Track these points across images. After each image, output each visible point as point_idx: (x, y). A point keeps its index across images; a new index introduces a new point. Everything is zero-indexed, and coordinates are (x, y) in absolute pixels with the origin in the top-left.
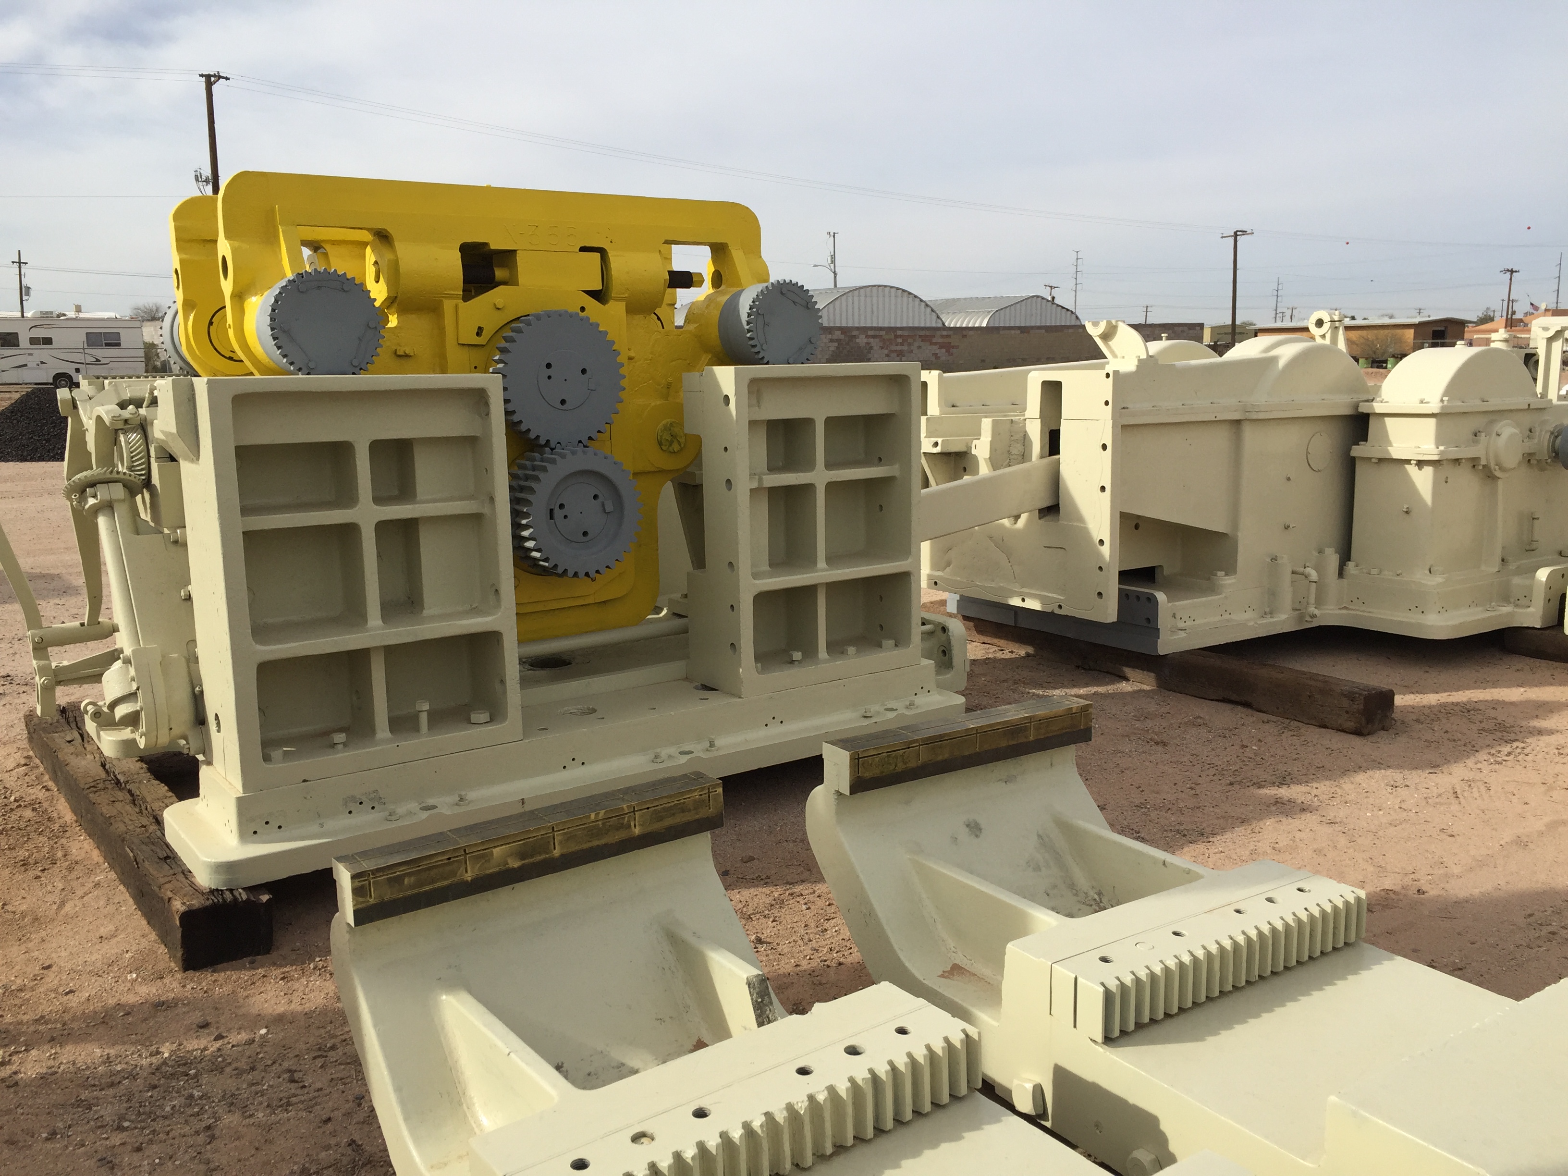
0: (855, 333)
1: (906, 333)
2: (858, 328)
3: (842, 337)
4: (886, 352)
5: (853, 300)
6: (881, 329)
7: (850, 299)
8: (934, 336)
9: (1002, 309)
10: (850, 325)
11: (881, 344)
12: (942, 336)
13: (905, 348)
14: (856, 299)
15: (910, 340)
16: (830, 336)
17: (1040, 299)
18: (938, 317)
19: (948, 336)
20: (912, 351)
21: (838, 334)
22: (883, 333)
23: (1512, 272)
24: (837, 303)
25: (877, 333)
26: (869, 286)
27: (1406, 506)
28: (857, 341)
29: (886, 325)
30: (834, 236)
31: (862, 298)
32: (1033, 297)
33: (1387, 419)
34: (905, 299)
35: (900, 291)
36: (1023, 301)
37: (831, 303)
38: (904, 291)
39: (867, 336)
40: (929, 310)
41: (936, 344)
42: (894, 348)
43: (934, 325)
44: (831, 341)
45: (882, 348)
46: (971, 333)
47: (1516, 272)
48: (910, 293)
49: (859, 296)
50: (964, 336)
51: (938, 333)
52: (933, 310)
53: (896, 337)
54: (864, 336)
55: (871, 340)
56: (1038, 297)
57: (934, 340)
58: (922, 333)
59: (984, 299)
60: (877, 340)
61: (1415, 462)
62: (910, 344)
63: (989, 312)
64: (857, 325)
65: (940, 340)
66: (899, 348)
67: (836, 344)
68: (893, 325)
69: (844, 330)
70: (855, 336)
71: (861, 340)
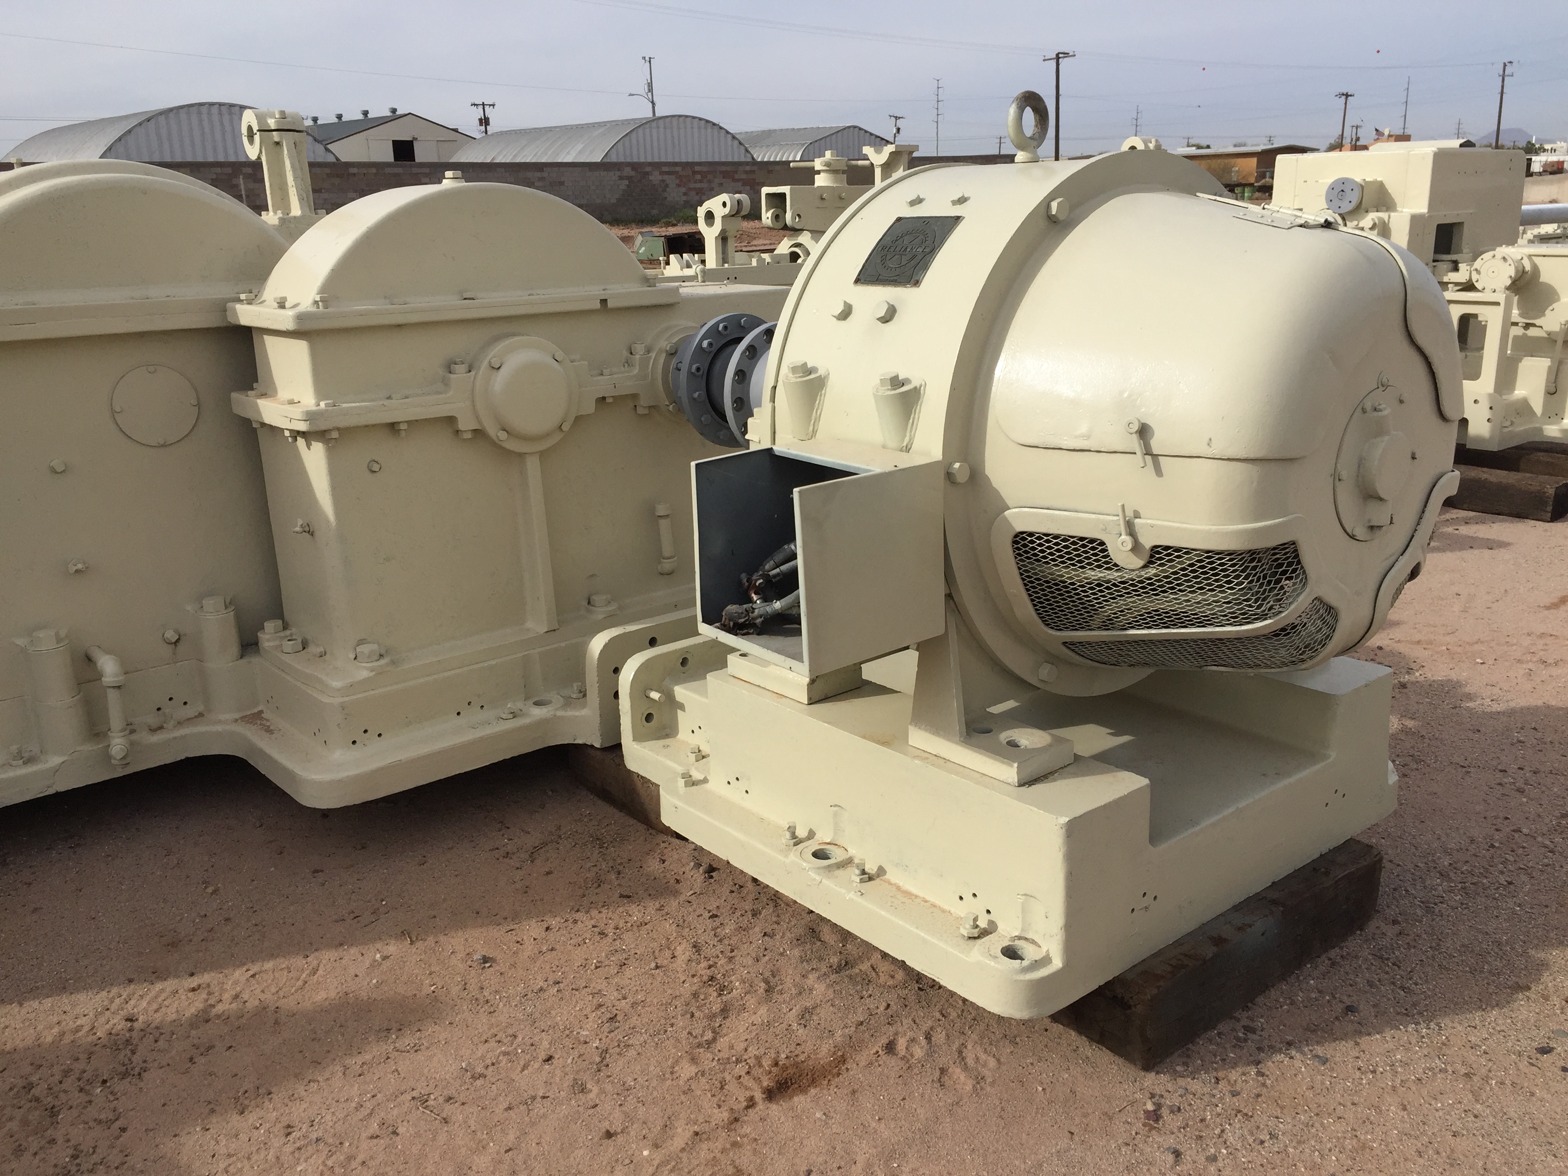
0: (648, 169)
1: (705, 169)
2: (651, 164)
3: (633, 173)
4: (683, 190)
6: (676, 164)
7: (648, 132)
8: (736, 172)
9: (816, 141)
10: (642, 160)
11: (678, 181)
12: (746, 172)
13: (704, 185)
14: (654, 131)
15: (710, 177)
16: (618, 173)
17: (857, 129)
18: (747, 151)
19: (753, 172)
21: (628, 171)
22: (678, 169)
23: (1347, 96)
24: (634, 135)
25: (672, 169)
28: (651, 178)
29: (684, 160)
30: (650, 62)
31: (662, 130)
32: (849, 127)
34: (710, 132)
35: (703, 122)
36: (838, 131)
37: (624, 136)
39: (662, 173)
40: (736, 142)
41: (738, 180)
42: (692, 185)
43: (743, 159)
44: (621, 178)
45: (679, 186)
46: (778, 168)
47: (1351, 96)
48: (715, 124)
49: (657, 128)
50: (770, 172)
51: (741, 168)
52: (740, 143)
53: (694, 173)
54: (658, 173)
55: (666, 177)
56: (855, 127)
57: (736, 177)
58: (724, 168)
59: (799, 130)
60: (673, 177)
62: (710, 181)
63: (804, 144)
64: (649, 160)
65: (744, 176)
66: (698, 185)
67: (627, 182)
68: (690, 160)
69: (634, 166)
70: (647, 173)
71: (655, 177)
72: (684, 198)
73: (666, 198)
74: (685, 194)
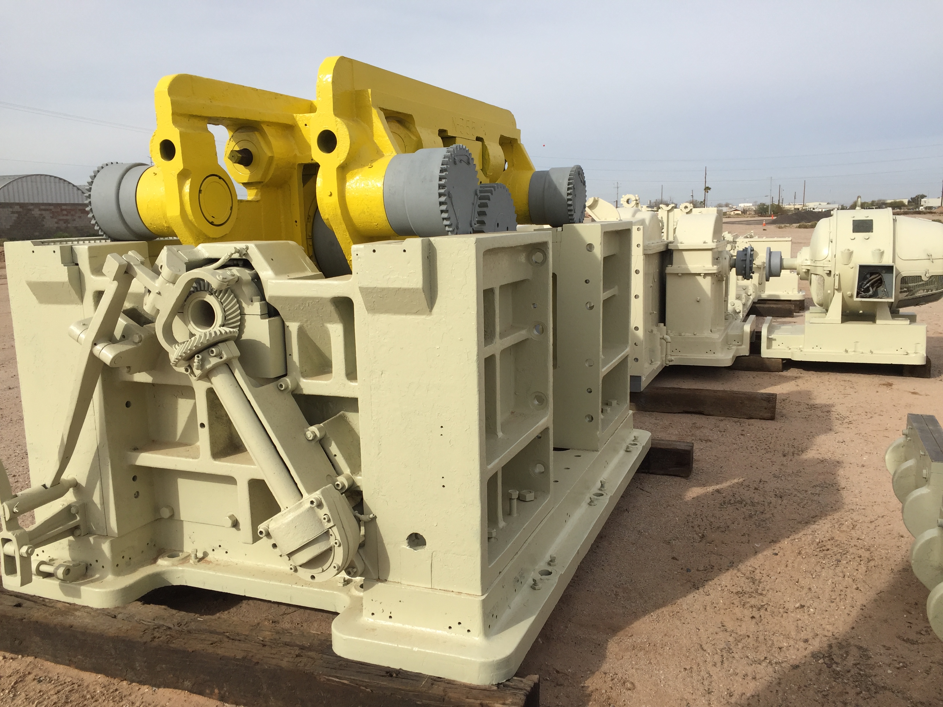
0: (31, 207)
1: (69, 208)
2: (32, 204)
3: (21, 210)
4: (56, 220)
5: (22, 185)
7: (20, 184)
10: (27, 201)
11: (51, 215)
13: (68, 218)
14: (25, 184)
15: (73, 213)
16: (11, 210)
20: (74, 220)
21: (17, 208)
22: (52, 207)
25: (47, 207)
26: (35, 175)
27: (698, 298)
28: (33, 212)
33: (685, 253)
34: (62, 185)
35: (57, 180)
37: (5, 186)
38: (60, 179)
39: (41, 210)
40: (80, 192)
42: (62, 218)
44: (13, 212)
45: (52, 217)
48: (65, 181)
49: (27, 182)
53: (62, 210)
54: (38, 209)
55: (43, 212)
60: (48, 212)
61: (703, 274)
62: (72, 215)
64: (32, 201)
66: (65, 218)
67: (16, 215)
68: (59, 202)
69: (21, 205)
70: (30, 210)
71: (36, 212)
72: (56, 225)
73: (44, 225)
74: (57, 223)
